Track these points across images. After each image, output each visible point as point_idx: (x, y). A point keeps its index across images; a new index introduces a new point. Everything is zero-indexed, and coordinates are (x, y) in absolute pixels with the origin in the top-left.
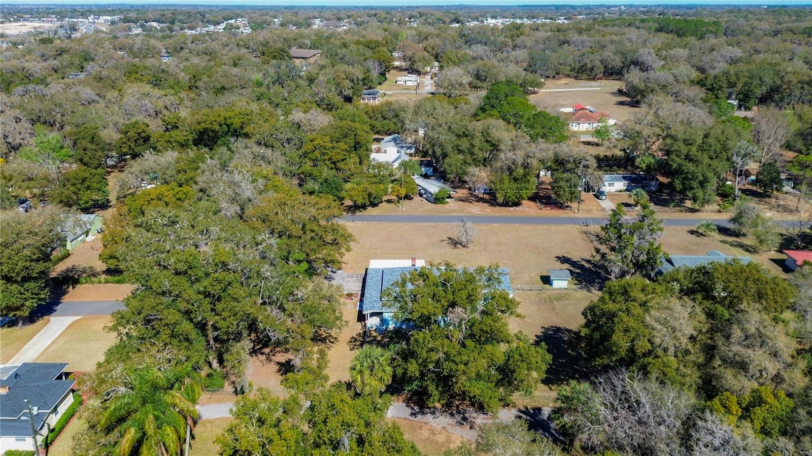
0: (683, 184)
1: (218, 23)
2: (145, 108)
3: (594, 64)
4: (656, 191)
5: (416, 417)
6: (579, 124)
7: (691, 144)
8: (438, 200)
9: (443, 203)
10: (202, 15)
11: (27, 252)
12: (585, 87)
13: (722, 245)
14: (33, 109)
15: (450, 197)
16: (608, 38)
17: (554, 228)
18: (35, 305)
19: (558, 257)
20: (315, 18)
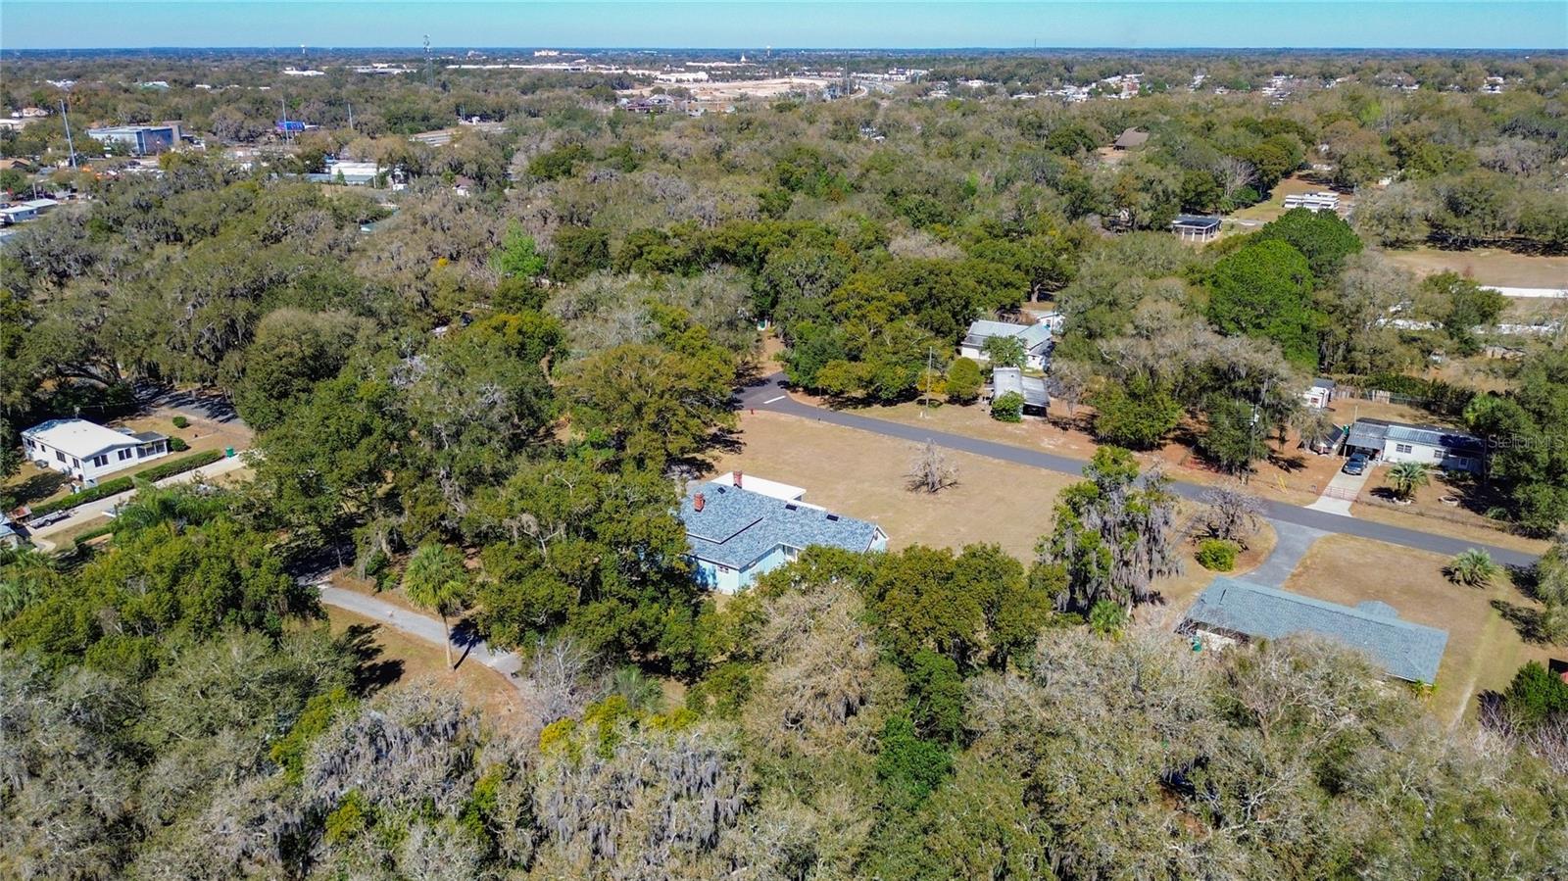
1: (1086, 83)
9: (1009, 421)
10: (1068, 67)
20: (1277, 74)
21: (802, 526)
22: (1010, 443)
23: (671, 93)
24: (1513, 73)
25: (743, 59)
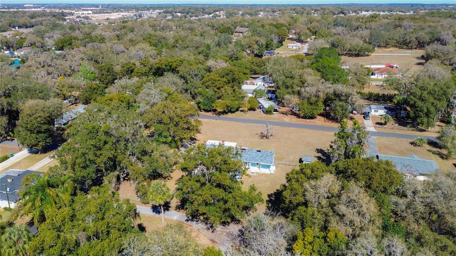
0: (415, 113)
1: (210, 14)
2: (139, 56)
3: (411, 39)
4: (405, 117)
5: (188, 222)
6: (382, 75)
7: (424, 90)
8: (268, 112)
9: (270, 114)
10: (203, 9)
11: (39, 119)
12: (402, 53)
13: (428, 153)
14: (89, 54)
15: (276, 111)
16: (428, 24)
17: (326, 133)
18: (44, 145)
19: (317, 149)
20: (261, 11)
21: (249, 155)
22: (276, 121)
23: (84, 18)
24: (317, 10)
25: (100, 7)
